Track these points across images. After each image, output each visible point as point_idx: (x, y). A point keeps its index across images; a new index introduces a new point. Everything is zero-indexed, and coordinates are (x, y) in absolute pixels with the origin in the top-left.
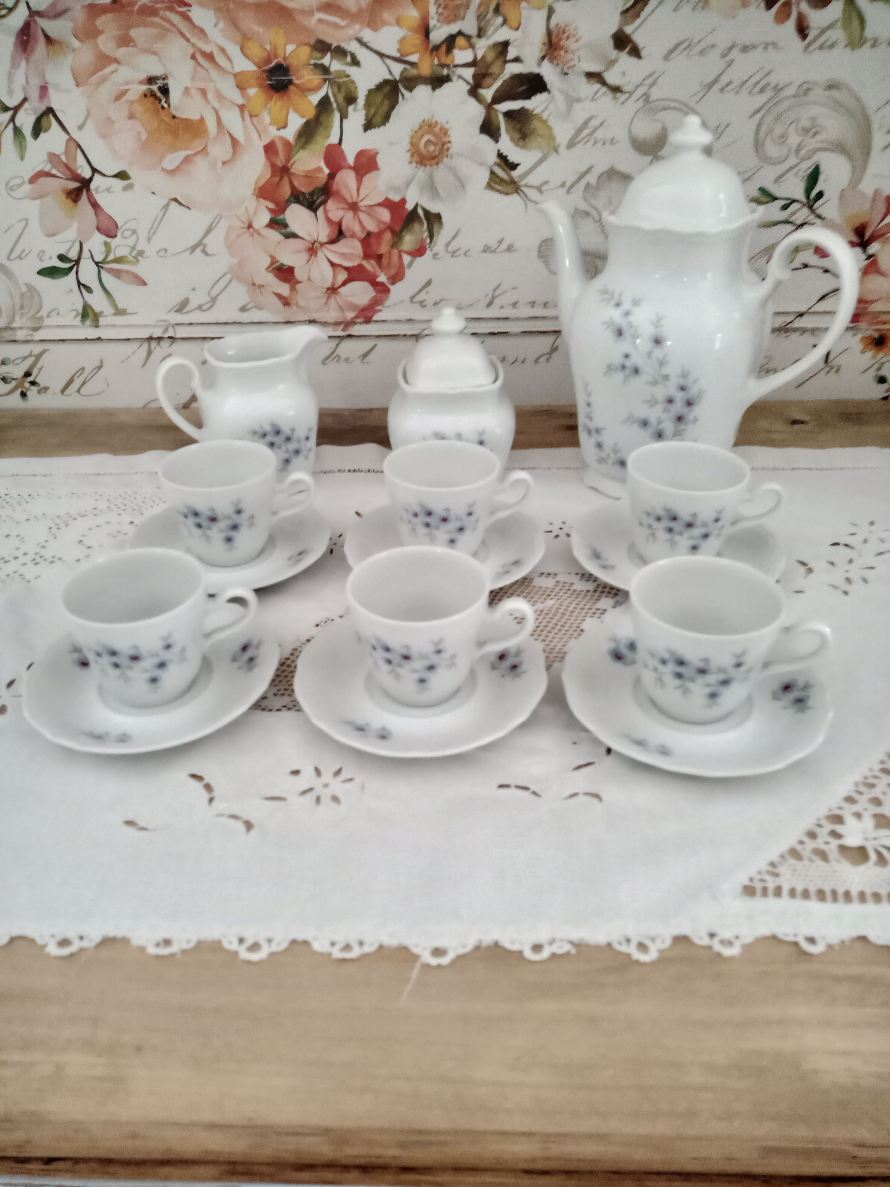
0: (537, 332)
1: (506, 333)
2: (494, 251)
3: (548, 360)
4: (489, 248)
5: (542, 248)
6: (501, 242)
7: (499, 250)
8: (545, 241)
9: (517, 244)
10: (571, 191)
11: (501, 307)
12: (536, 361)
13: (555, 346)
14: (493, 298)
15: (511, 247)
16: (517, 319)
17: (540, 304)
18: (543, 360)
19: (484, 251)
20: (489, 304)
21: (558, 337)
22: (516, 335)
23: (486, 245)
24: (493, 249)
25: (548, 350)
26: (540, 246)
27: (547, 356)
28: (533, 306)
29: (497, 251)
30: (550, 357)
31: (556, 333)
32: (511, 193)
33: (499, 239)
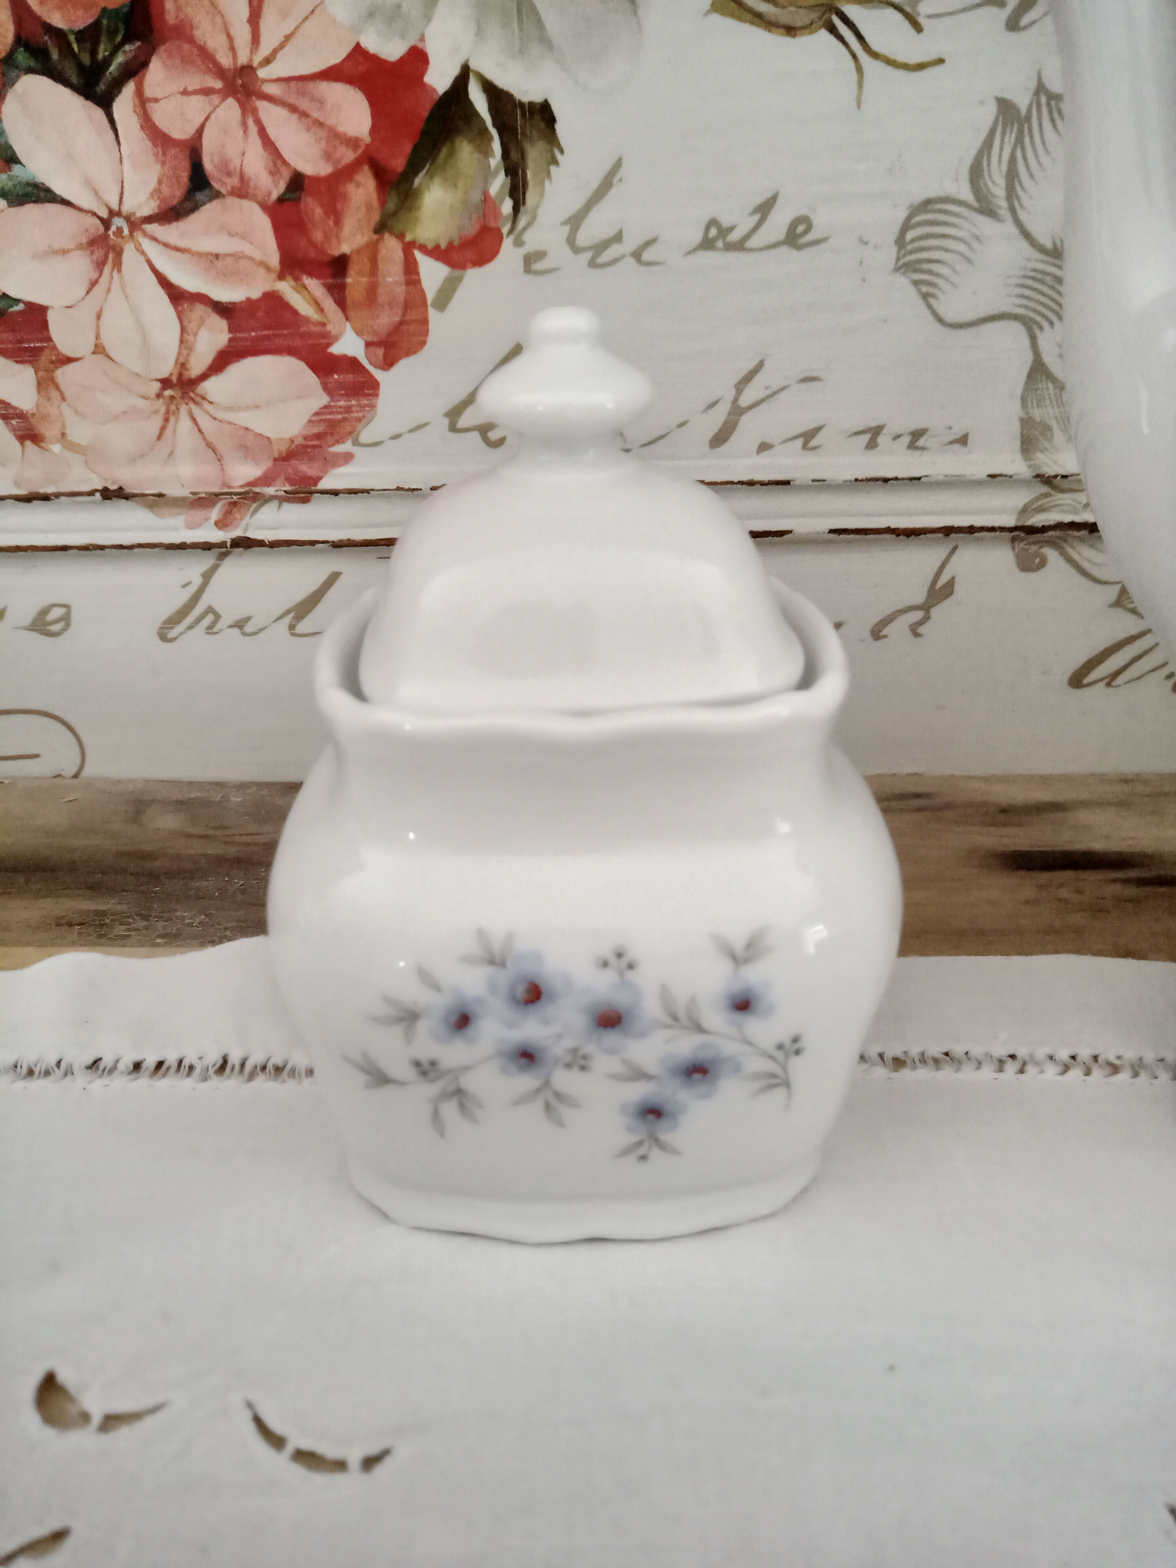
0: (889, 530)
1: (781, 534)
2: (739, 246)
3: (915, 630)
4: (724, 232)
5: (910, 235)
6: (765, 208)
7: (755, 242)
8: (927, 205)
9: (821, 222)
10: (1025, 20)
11: (764, 447)
12: (877, 634)
13: (944, 579)
14: (737, 412)
15: (800, 229)
16: (820, 485)
17: (897, 437)
18: (898, 629)
19: (707, 244)
20: (720, 439)
21: (955, 548)
22: (810, 542)
23: (713, 223)
24: (734, 236)
25: (920, 597)
26: (906, 227)
27: (918, 615)
28: (872, 445)
29: (749, 244)
30: (927, 618)
31: (953, 535)
32: (808, 28)
33: (759, 200)
